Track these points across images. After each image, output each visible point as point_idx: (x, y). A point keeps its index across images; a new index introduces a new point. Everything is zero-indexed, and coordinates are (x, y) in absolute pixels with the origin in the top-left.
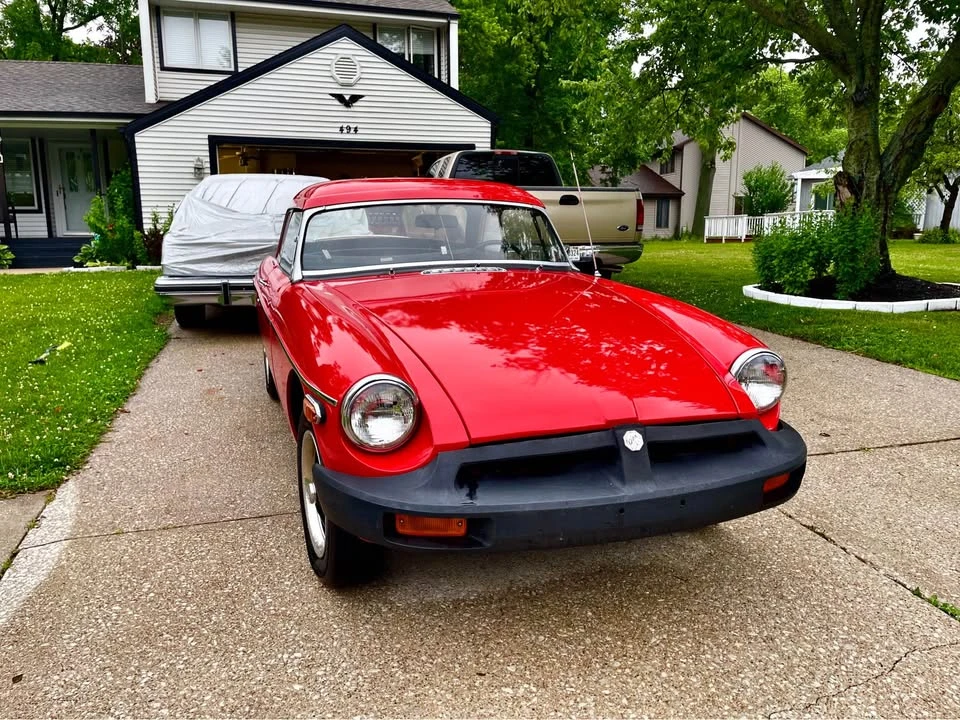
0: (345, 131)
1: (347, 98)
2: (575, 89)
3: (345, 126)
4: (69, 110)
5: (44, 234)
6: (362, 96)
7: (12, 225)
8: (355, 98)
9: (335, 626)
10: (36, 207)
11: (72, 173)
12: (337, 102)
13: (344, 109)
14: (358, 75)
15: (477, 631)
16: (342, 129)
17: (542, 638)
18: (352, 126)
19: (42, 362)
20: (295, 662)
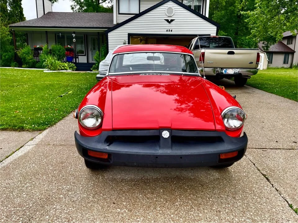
0: (168, 31)
1: (170, 20)
2: (246, 15)
3: (168, 29)
4: (92, 26)
5: (86, 62)
6: (174, 20)
7: (77, 59)
8: (172, 20)
9: (84, 180)
10: (84, 54)
11: (94, 45)
12: (166, 22)
13: (169, 24)
14: (173, 13)
15: (123, 189)
16: (167, 31)
17: (141, 195)
18: (171, 29)
19: (62, 96)
20: (67, 189)
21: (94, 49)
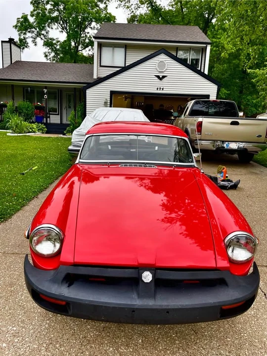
0: (159, 89)
1: (161, 77)
2: (253, 74)
3: (159, 87)
4: (68, 81)
5: (59, 122)
6: (167, 76)
7: (48, 119)
8: (164, 77)
9: (36, 318)
10: (57, 113)
11: (70, 102)
12: (157, 79)
13: (159, 81)
14: (166, 68)
15: (87, 337)
16: (157, 89)
17: (111, 349)
18: (162, 87)
19: (23, 174)
20: (12, 331)
21: (70, 107)
